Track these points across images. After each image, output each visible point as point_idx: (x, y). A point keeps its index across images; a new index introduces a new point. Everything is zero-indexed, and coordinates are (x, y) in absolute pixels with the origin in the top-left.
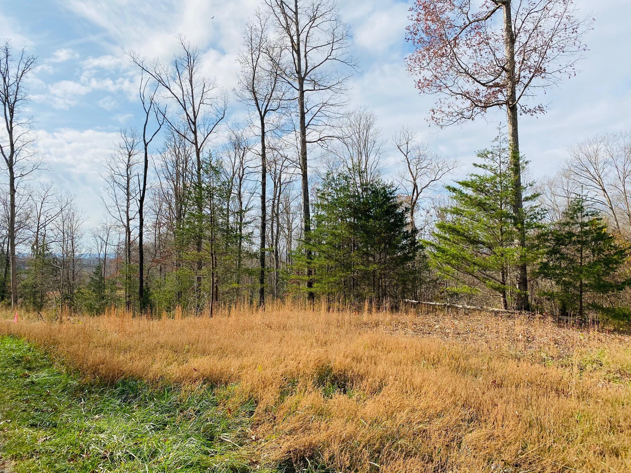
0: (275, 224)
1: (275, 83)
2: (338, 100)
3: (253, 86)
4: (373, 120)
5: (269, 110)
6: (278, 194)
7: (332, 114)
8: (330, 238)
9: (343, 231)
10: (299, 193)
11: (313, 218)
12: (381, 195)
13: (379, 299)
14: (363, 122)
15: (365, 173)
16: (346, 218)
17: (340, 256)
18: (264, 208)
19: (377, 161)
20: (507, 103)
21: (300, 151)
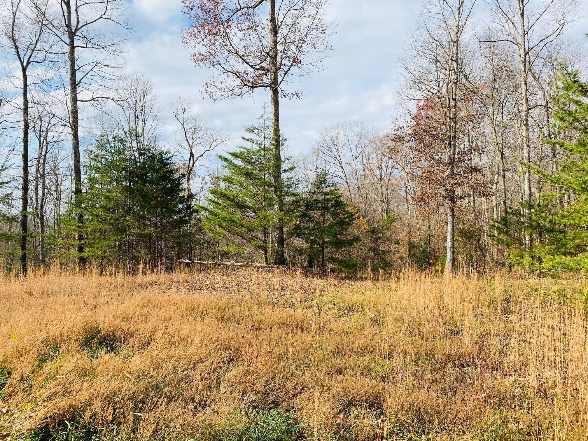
0: (40, 186)
1: (40, 34)
2: (114, 61)
3: (13, 33)
4: (151, 86)
5: (33, 61)
6: (43, 153)
7: (106, 75)
8: (104, 201)
9: (117, 194)
10: (69, 154)
11: (85, 181)
12: (158, 160)
13: (155, 261)
14: (140, 87)
15: (142, 138)
16: (122, 181)
17: (114, 220)
18: (26, 168)
19: (154, 127)
20: (270, 86)
21: (70, 110)
